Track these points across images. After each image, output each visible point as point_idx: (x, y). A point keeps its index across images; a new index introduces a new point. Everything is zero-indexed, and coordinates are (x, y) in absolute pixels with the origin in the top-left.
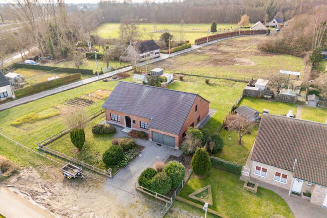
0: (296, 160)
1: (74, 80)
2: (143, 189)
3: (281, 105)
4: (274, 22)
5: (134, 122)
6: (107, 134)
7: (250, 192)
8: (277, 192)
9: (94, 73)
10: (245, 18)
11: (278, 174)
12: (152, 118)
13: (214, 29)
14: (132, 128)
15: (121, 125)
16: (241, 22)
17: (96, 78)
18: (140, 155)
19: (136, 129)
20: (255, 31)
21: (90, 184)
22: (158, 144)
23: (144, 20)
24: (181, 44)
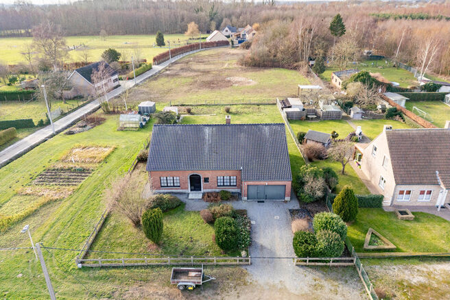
0: (437, 172)
1: (8, 142)
2: (310, 261)
3: (331, 123)
4: (227, 31)
5: (206, 180)
6: (173, 208)
7: (408, 220)
8: (426, 211)
9: (36, 124)
10: (192, 26)
11: (422, 193)
12: (241, 168)
13: (161, 43)
14: (202, 191)
15: (181, 191)
16: (189, 32)
17: (47, 132)
18: (253, 222)
19: (210, 190)
20: (215, 42)
21: (231, 284)
22: (258, 202)
23: (28, 32)
24: (140, 66)
